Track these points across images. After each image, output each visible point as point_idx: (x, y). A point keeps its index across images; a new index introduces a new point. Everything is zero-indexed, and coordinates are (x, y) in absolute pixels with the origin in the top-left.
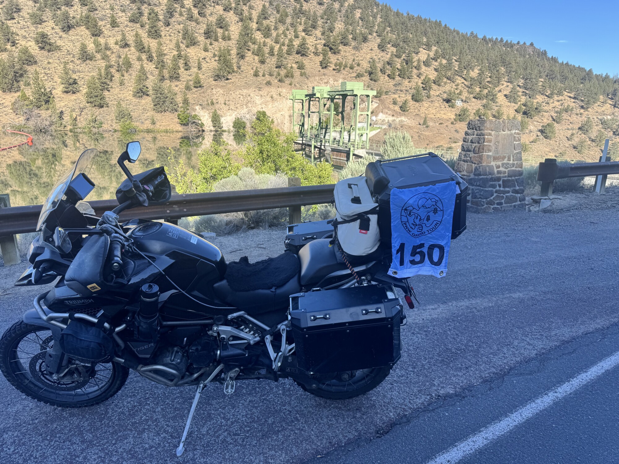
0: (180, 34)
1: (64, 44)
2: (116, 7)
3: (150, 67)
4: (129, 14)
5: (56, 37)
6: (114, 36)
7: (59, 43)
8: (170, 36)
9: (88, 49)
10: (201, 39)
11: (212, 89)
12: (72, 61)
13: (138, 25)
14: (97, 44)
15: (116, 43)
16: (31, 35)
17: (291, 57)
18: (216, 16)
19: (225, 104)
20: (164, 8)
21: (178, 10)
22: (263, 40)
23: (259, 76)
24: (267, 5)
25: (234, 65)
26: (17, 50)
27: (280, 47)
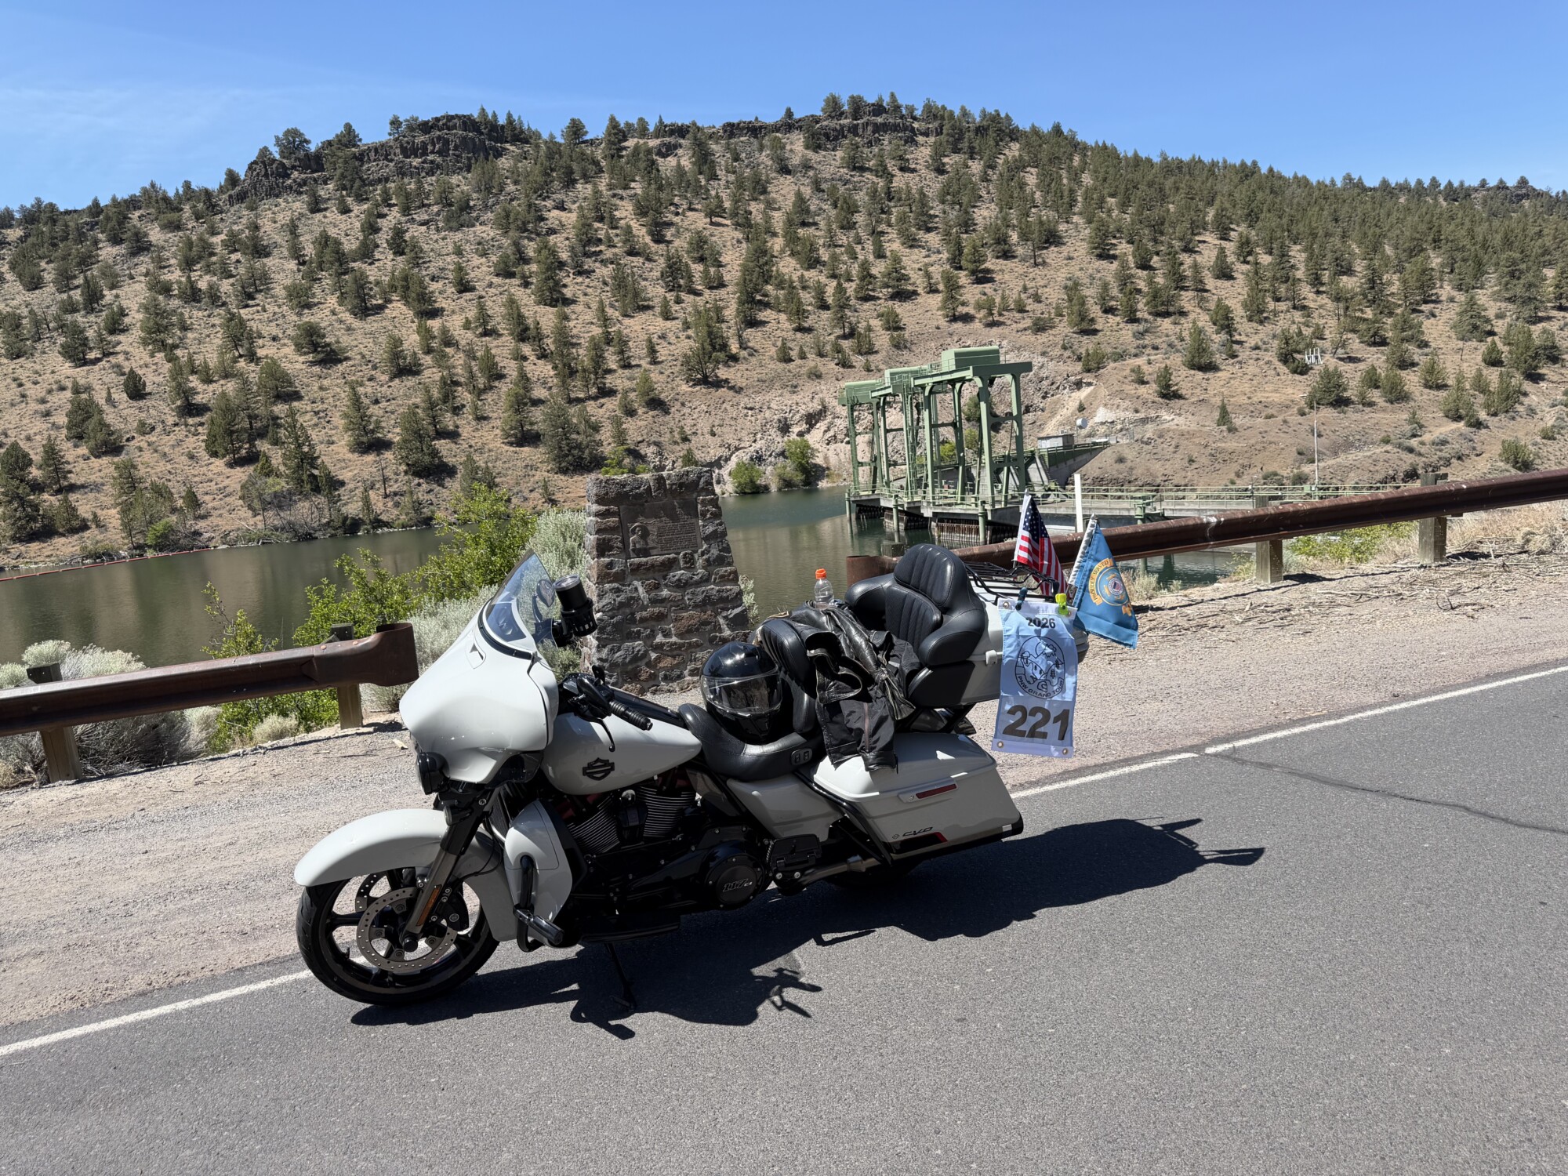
0: (608, 288)
1: (355, 343)
2: (467, 247)
3: (541, 370)
4: (494, 258)
5: (339, 329)
6: (462, 309)
7: (346, 340)
9: (405, 346)
10: (656, 291)
13: (516, 281)
14: (426, 334)
15: (467, 326)
16: (288, 332)
17: (867, 306)
18: (688, 235)
19: (713, 434)
20: (572, 233)
21: (601, 235)
22: (799, 273)
23: (790, 360)
24: (807, 191)
25: (731, 341)
26: (258, 369)
27: (839, 285)
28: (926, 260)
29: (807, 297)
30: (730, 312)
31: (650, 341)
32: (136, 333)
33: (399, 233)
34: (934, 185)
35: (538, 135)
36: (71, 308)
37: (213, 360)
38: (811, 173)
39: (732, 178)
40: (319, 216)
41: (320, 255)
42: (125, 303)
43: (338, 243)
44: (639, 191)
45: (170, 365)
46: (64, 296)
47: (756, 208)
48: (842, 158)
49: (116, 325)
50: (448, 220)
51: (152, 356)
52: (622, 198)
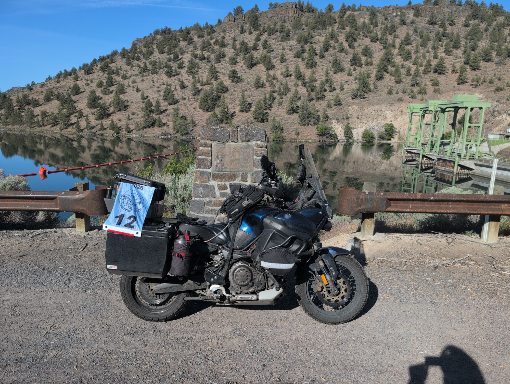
0: (331, 64)
1: (246, 77)
2: (287, 48)
3: (303, 91)
4: (295, 52)
5: (242, 72)
6: (281, 69)
7: (244, 76)
8: (323, 66)
9: (261, 79)
10: (347, 65)
11: (349, 106)
12: (250, 89)
13: (300, 60)
14: (269, 76)
15: (282, 74)
16: (228, 72)
17: (427, 76)
18: (363, 47)
19: (358, 118)
20: (321, 44)
21: (332, 45)
22: (402, 63)
23: (392, 94)
24: (411, 32)
25: (371, 85)
26: (217, 83)
27: (417, 68)
28: (455, 61)
29: (403, 72)
30: (373, 75)
31: (341, 83)
32: (186, 69)
33: (266, 41)
34: (464, 32)
35: (317, 10)
36: (170, 60)
37: (205, 80)
38: (414, 25)
39: (383, 26)
40: (243, 35)
41: (240, 48)
42: (184, 60)
43: (247, 44)
44: (348, 30)
45: (192, 80)
46: (169, 56)
47: (390, 38)
48: (428, 21)
49: (181, 67)
50: (282, 38)
51: (189, 76)
52: (341, 33)
